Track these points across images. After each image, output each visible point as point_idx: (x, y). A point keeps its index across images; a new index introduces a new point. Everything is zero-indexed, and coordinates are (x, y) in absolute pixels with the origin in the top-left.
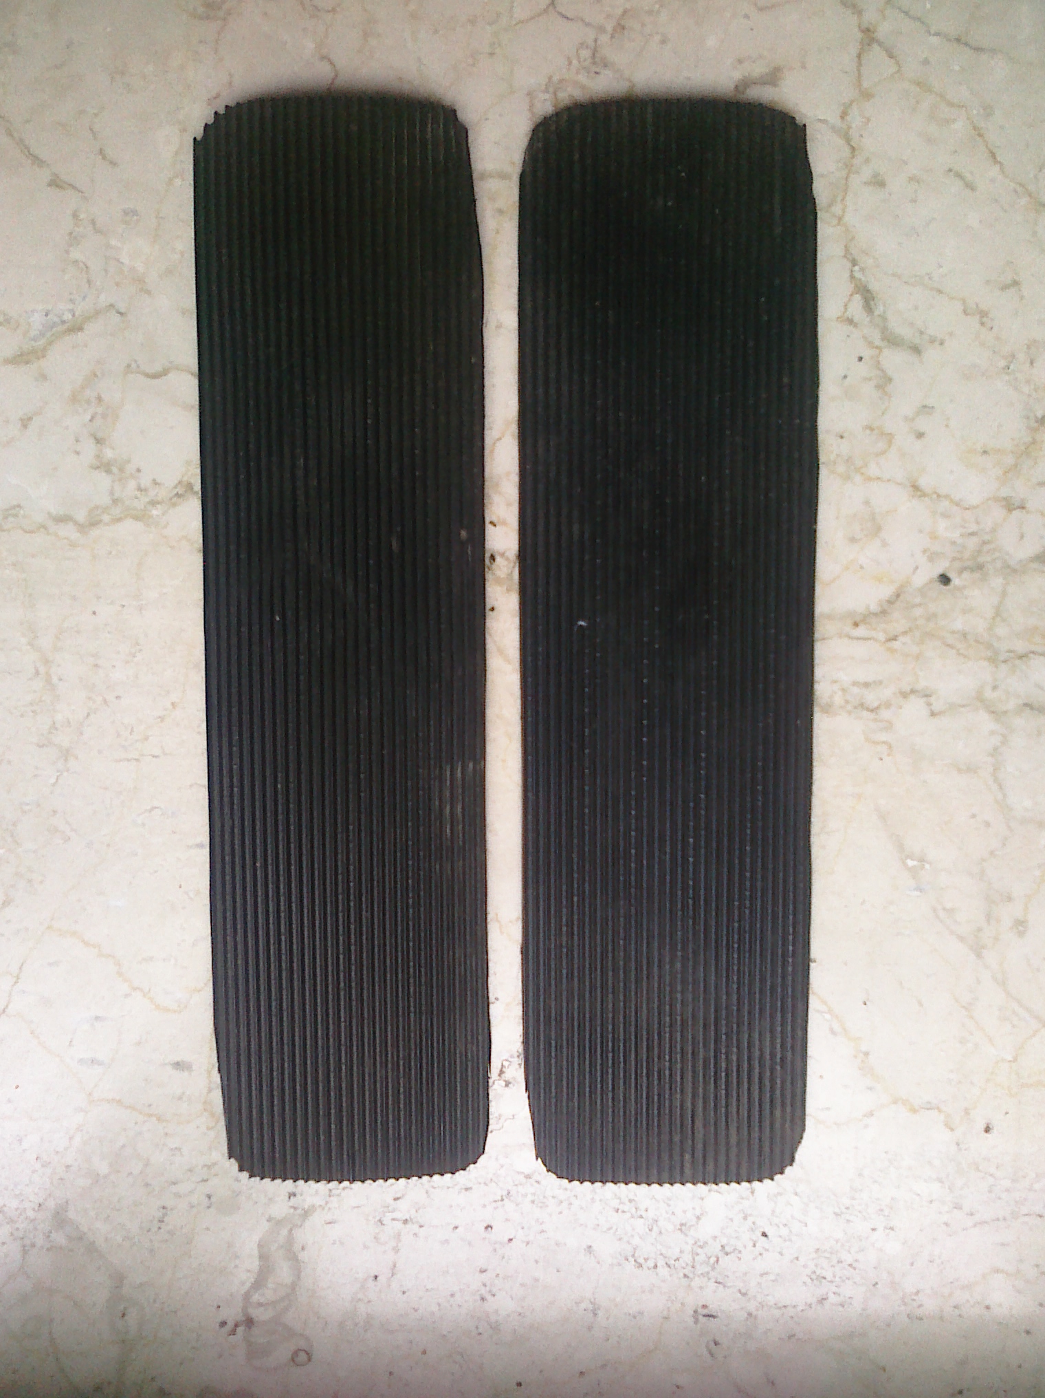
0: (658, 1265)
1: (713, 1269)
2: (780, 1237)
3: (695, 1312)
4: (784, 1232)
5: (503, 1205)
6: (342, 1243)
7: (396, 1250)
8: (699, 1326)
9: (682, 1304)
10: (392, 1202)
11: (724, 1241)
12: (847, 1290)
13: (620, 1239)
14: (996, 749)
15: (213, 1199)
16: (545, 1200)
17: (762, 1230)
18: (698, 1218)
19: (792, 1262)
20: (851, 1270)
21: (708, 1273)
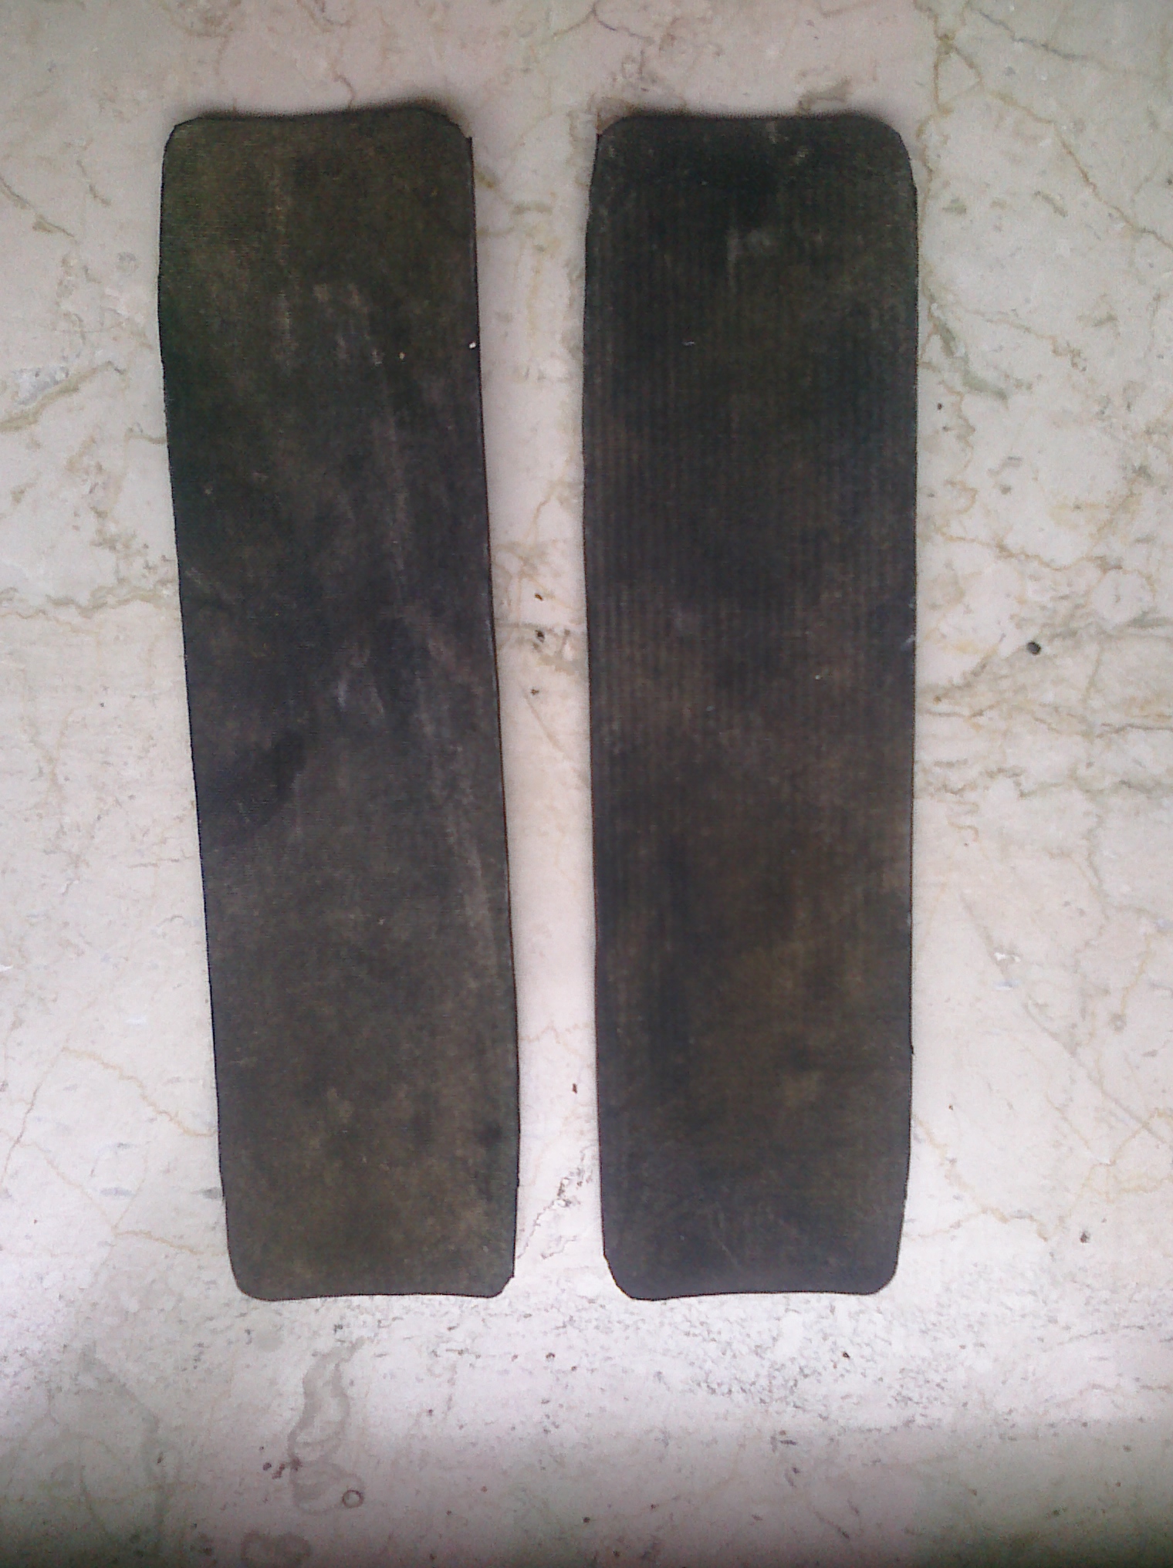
0: (733, 1390)
1: (792, 1392)
2: (862, 1357)
3: (773, 1438)
4: (867, 1351)
5: (566, 1333)
6: (393, 1376)
7: (451, 1382)
8: (777, 1454)
9: (759, 1430)
10: (447, 1332)
11: (803, 1363)
12: (936, 1412)
13: (692, 1364)
14: (1090, 831)
15: (253, 1335)
16: (610, 1325)
17: (843, 1350)
18: (774, 1339)
19: (875, 1382)
20: (940, 1390)
21: (786, 1397)
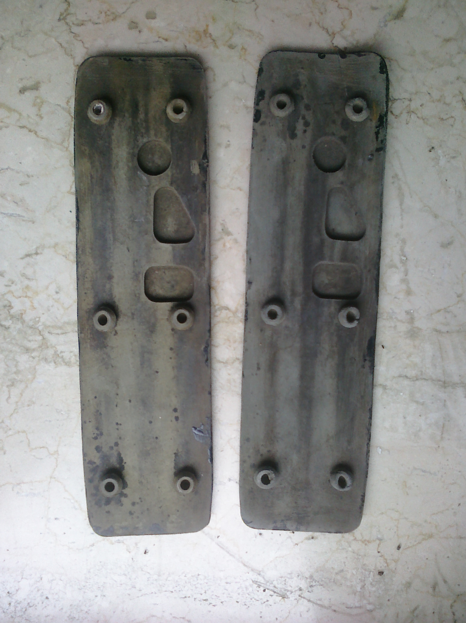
1: (24, 613)
2: (54, 599)
4: (56, 596)
11: (29, 601)
17: (46, 596)
19: (60, 610)
20: (87, 614)
21: (22, 615)
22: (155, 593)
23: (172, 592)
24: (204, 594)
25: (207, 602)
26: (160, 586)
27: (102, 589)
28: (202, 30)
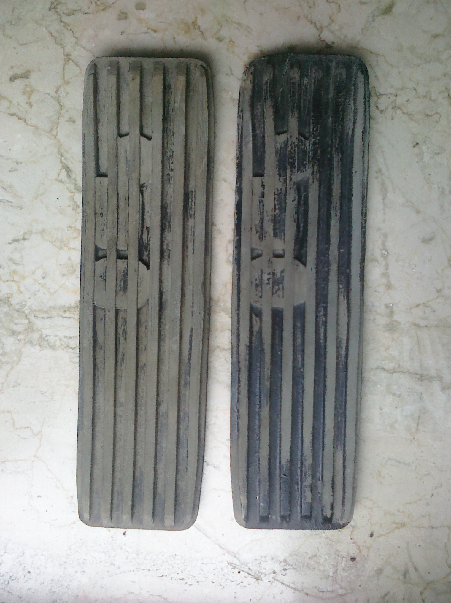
1: (7, 585)
2: (36, 573)
11: (11, 574)
12: (65, 598)
17: (28, 570)
19: (41, 584)
20: (67, 589)
21: (4, 588)
22: (133, 571)
23: (149, 570)
24: (180, 574)
25: (184, 581)
26: (139, 564)
27: (81, 565)
28: (190, 21)
